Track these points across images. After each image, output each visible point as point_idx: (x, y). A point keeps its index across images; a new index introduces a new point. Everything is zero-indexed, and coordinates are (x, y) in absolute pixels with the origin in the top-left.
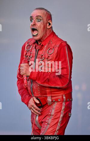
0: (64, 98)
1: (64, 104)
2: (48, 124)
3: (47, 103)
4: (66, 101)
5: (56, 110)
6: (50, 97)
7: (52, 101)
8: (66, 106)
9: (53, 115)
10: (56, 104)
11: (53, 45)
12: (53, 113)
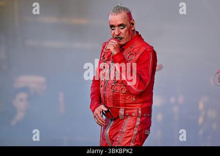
0: (140, 112)
1: (139, 119)
3: (118, 117)
4: (142, 116)
5: (129, 126)
6: (124, 109)
7: (125, 115)
8: (140, 122)
9: (124, 133)
10: (129, 118)
11: (136, 50)
12: (124, 130)
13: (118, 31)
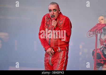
2: (59, 64)
13: (53, 12)
